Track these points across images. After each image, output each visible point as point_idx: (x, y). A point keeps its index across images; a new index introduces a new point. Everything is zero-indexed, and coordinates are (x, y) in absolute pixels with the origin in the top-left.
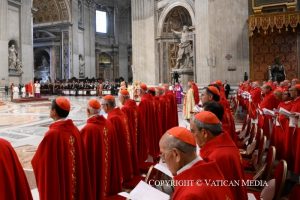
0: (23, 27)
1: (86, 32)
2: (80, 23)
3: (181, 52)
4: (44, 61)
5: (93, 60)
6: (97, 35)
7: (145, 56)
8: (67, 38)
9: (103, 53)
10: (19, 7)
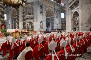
0: (44, 19)
1: (59, 18)
2: (57, 16)
3: (77, 23)
4: (49, 25)
5: (60, 25)
6: (62, 19)
7: (69, 24)
8: (54, 20)
9: (63, 23)
10: (42, 14)
